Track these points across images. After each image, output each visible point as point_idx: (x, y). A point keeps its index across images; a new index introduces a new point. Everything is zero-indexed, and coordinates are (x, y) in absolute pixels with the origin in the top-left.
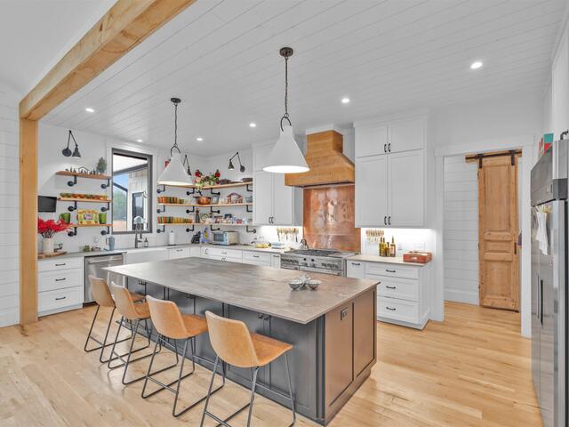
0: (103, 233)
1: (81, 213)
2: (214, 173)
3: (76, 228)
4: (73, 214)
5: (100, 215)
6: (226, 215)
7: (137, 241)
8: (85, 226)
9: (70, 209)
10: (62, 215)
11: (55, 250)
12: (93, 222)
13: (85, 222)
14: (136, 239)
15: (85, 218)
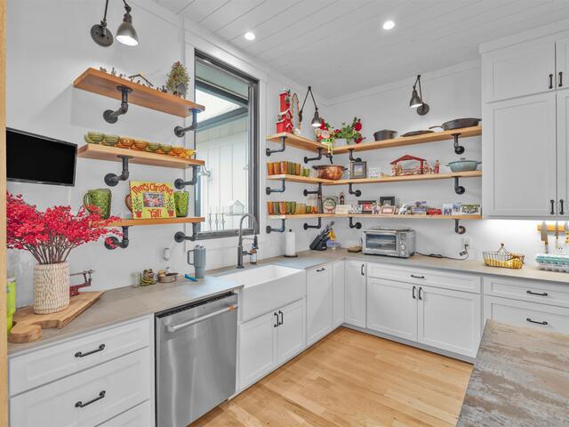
0: (179, 237)
1: (137, 189)
2: (350, 123)
3: (125, 228)
4: (118, 191)
5: (177, 197)
6: (383, 200)
7: (241, 253)
8: (147, 222)
9: (111, 180)
10: (91, 195)
11: (74, 291)
12: (164, 213)
13: (146, 214)
14: (240, 249)
15: (146, 204)
